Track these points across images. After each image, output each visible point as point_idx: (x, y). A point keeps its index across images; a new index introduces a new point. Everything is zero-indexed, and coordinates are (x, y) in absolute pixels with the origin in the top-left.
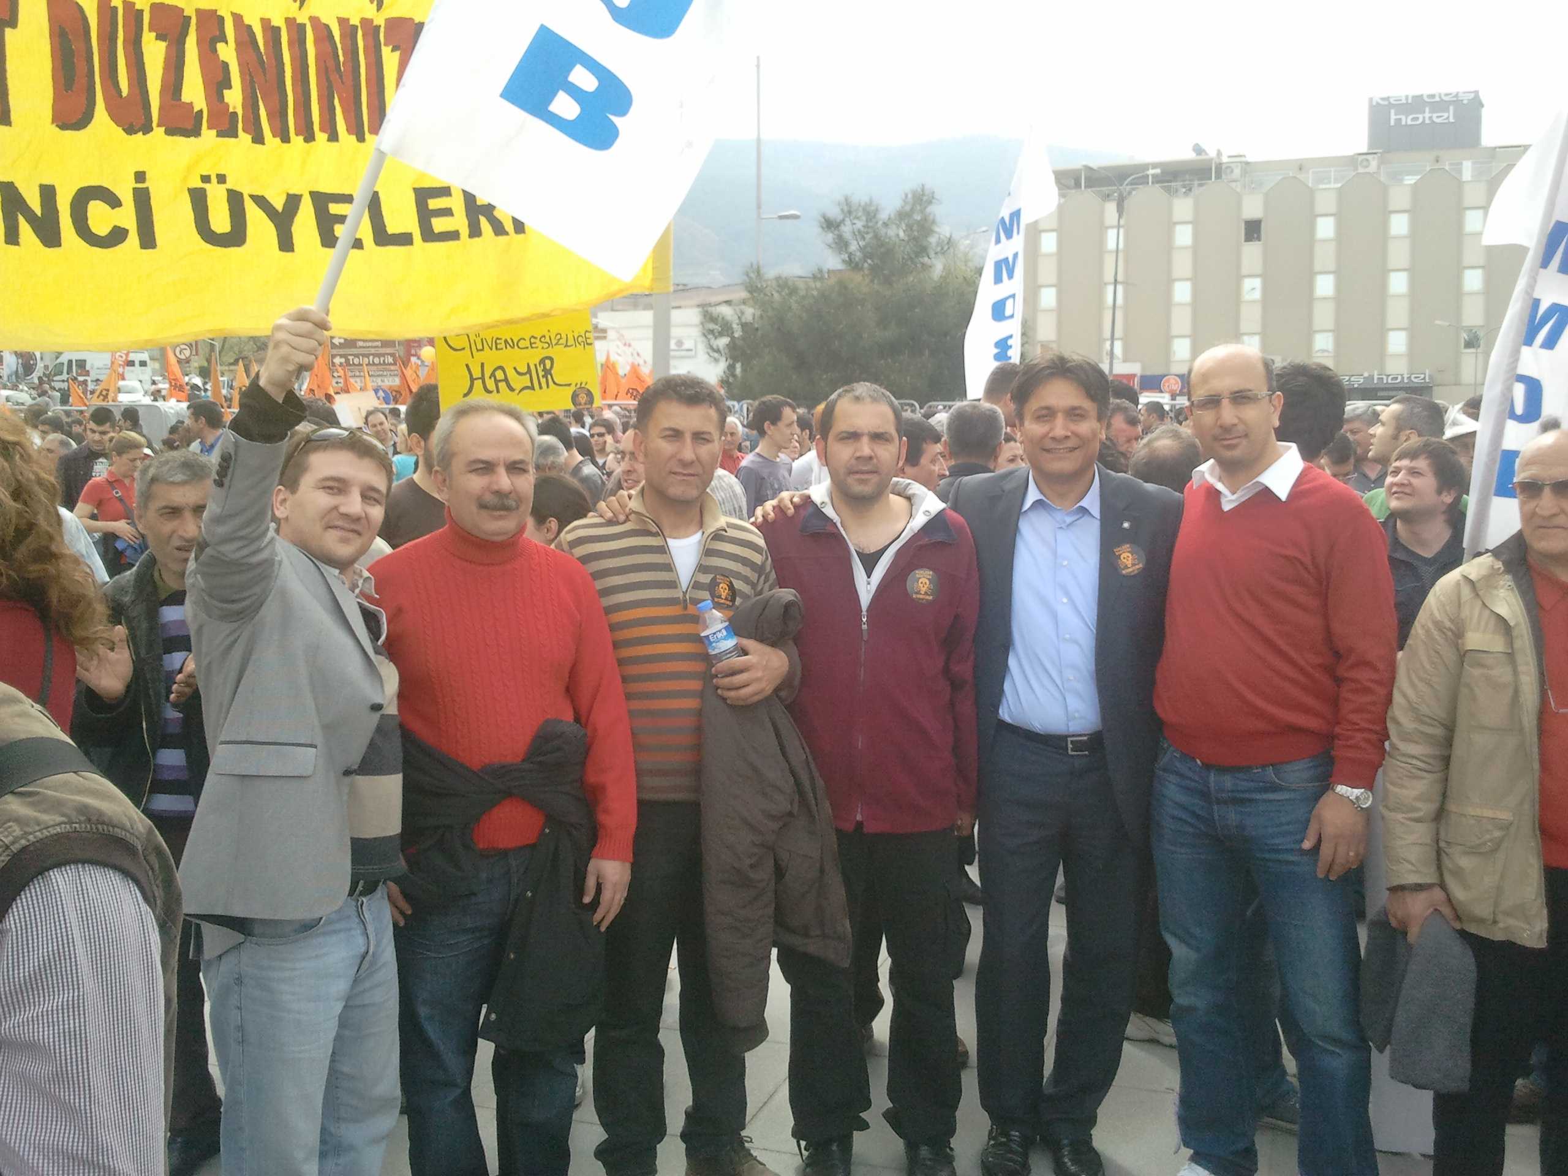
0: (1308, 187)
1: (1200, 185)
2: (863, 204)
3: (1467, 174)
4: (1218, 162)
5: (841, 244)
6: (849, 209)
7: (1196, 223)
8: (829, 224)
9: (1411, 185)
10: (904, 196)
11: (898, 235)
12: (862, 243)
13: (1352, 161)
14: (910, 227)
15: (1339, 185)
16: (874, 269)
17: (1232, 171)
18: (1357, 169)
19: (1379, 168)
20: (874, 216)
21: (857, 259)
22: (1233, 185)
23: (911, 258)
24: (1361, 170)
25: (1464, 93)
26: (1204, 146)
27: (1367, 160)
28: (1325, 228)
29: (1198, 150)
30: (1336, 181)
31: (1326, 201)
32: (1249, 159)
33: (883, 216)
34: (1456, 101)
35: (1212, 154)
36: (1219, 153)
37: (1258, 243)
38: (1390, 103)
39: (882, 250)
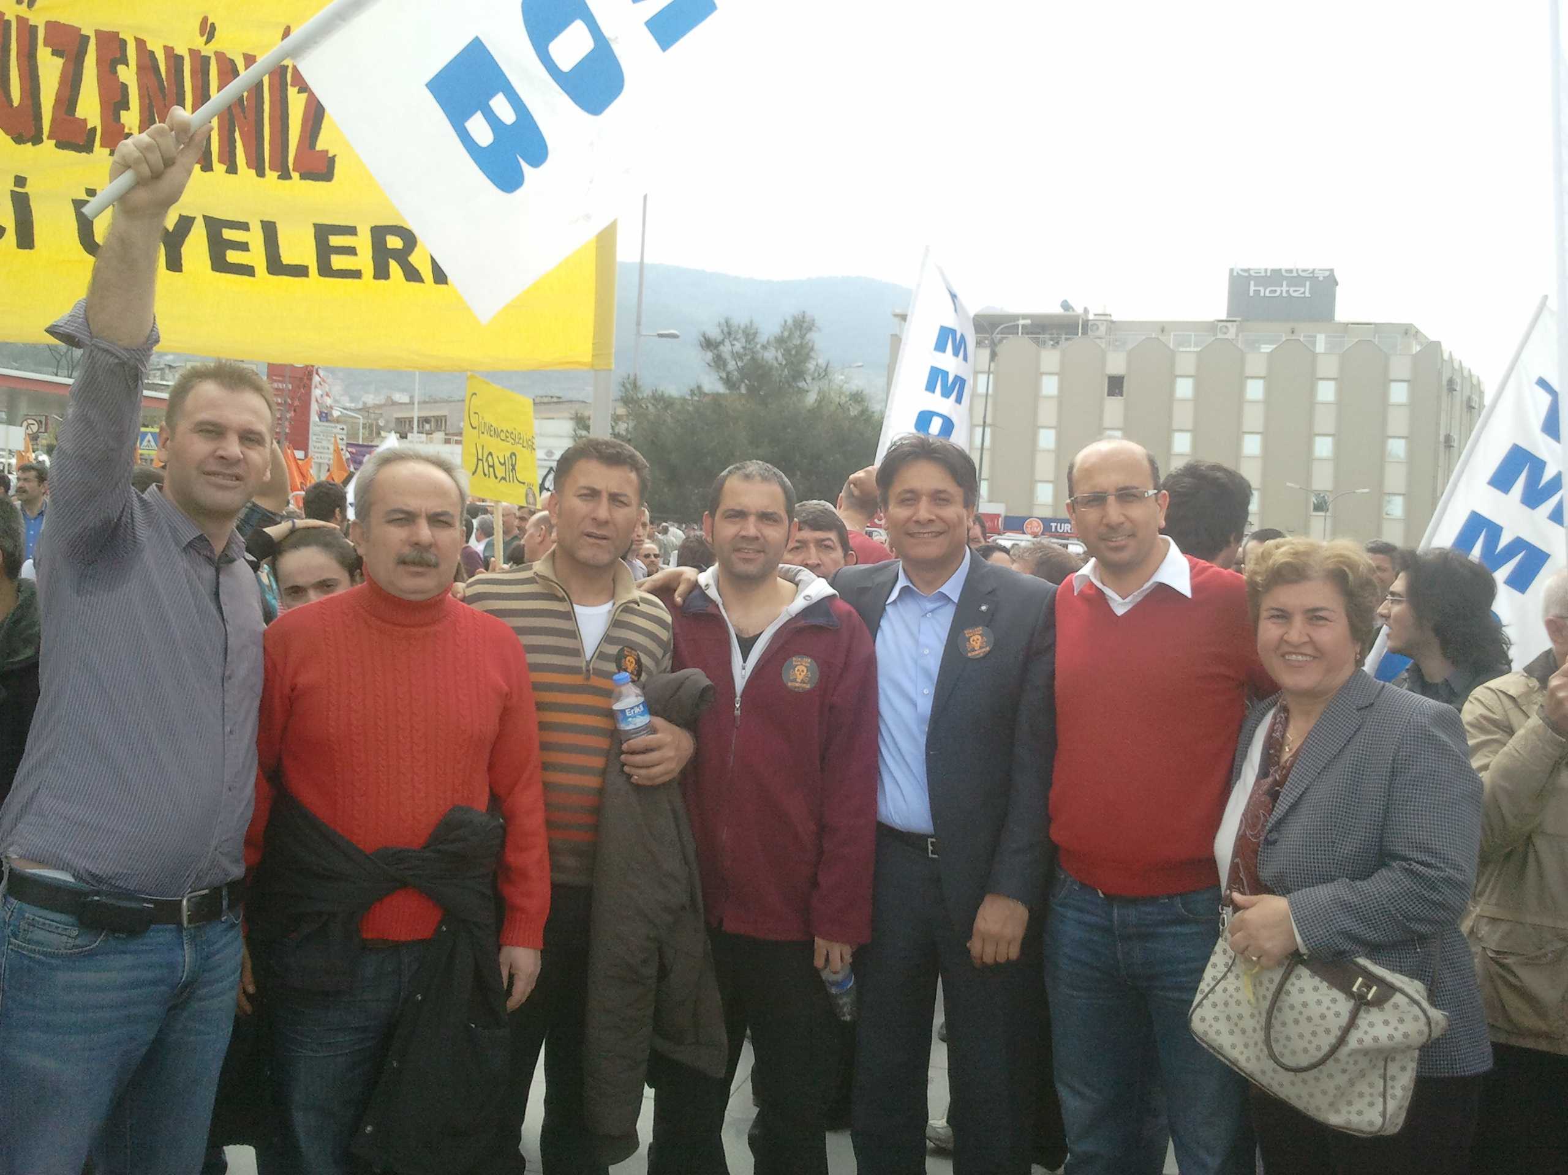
0: (1169, 348)
1: (1067, 339)
2: (742, 326)
3: (1321, 346)
4: (1085, 319)
5: (719, 362)
6: (729, 332)
7: (1061, 374)
8: (709, 344)
9: (1268, 353)
10: (783, 323)
11: (776, 359)
12: (740, 364)
13: (1212, 327)
14: (787, 351)
15: (1199, 349)
16: (751, 390)
17: (1098, 328)
18: (1216, 335)
19: (1237, 335)
20: (753, 339)
21: (734, 378)
22: (1098, 341)
23: (788, 382)
24: (1220, 336)
25: (1321, 270)
26: (1071, 303)
27: (1226, 327)
28: (1184, 388)
29: (1066, 306)
30: (1196, 345)
31: (1186, 362)
32: (1114, 318)
33: (762, 339)
34: (1311, 277)
35: (1079, 310)
36: (1086, 310)
37: (1120, 398)
38: (1250, 275)
39: (760, 372)
